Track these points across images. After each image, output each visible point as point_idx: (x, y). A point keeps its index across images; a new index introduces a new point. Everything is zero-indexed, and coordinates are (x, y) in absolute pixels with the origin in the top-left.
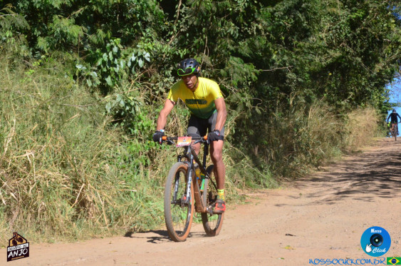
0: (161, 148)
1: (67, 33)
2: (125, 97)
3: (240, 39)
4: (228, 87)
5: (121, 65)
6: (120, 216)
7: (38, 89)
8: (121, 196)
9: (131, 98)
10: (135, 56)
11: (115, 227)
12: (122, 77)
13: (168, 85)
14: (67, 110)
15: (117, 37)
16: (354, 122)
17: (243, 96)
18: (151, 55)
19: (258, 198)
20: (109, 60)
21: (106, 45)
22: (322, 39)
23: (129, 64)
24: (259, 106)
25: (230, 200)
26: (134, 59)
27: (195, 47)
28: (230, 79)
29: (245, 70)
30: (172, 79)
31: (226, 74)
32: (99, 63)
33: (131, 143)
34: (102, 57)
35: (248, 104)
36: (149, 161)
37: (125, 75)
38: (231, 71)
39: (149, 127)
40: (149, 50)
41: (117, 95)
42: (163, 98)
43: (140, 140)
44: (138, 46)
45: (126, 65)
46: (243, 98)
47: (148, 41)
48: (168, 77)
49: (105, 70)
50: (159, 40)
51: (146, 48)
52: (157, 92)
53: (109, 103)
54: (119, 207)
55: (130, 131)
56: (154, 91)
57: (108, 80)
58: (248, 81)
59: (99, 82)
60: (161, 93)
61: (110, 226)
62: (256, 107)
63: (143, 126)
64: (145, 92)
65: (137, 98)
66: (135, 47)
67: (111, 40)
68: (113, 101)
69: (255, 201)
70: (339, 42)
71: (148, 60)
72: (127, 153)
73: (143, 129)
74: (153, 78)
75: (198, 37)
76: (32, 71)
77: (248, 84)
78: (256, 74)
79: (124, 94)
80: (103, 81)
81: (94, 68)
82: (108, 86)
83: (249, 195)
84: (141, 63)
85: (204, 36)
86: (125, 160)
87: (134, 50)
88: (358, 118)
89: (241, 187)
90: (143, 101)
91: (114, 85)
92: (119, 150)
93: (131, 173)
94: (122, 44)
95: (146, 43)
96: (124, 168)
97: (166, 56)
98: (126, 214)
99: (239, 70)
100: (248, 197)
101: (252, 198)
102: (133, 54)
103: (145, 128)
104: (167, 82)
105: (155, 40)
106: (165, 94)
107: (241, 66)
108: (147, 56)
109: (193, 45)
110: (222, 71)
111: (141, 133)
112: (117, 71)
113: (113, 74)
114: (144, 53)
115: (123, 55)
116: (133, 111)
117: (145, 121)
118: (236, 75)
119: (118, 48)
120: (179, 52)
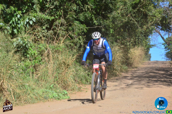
0: (40, 64)
2: (23, 39)
3: (79, 13)
4: (73, 35)
5: (22, 24)
6: (20, 96)
8: (21, 86)
9: (26, 40)
10: (29, 19)
11: (17, 102)
12: (22, 30)
13: (44, 34)
15: (19, 10)
16: (133, 53)
17: (80, 39)
18: (36, 19)
19: (87, 89)
20: (16, 22)
21: (14, 14)
23: (25, 23)
25: (73, 89)
26: (27, 21)
27: (57, 16)
28: (74, 31)
29: (81, 27)
30: (46, 31)
31: (72, 29)
32: (11, 23)
34: (12, 19)
35: (82, 44)
36: (34, 70)
37: (24, 28)
38: (74, 28)
39: (35, 54)
40: (35, 17)
41: (19, 38)
42: (42, 40)
43: (30, 60)
44: (30, 14)
45: (24, 24)
46: (80, 41)
47: (35, 13)
48: (43, 30)
49: (14, 26)
50: (40, 12)
51: (33, 15)
52: (39, 37)
53: (15, 42)
54: (18, 91)
55: (26, 55)
56: (37, 36)
57: (15, 31)
59: (10, 32)
60: (41, 38)
61: (15, 101)
62: (86, 45)
63: (32, 54)
64: (33, 37)
65: (29, 40)
66: (28, 15)
67: (17, 12)
68: (17, 41)
69: (85, 90)
70: (127, 15)
71: (35, 21)
72: (24, 66)
73: (32, 55)
74: (37, 30)
75: (58, 11)
77: (82, 34)
78: (86, 29)
79: (22, 37)
80: (13, 31)
81: (8, 25)
82: (15, 34)
83: (83, 87)
84: (31, 23)
85: (62, 11)
86: (23, 70)
87: (28, 17)
88: (135, 51)
89: (79, 84)
90: (31, 41)
91: (18, 33)
92: (19, 65)
93: (26, 76)
94: (22, 14)
95: (34, 13)
96: (22, 73)
97: (43, 20)
98: (23, 95)
99: (78, 28)
100: (82, 88)
101: (84, 88)
102: (27, 19)
103: (33, 54)
104: (44, 32)
105: (38, 12)
106: (42, 38)
107: (79, 25)
108: (34, 19)
109: (56, 15)
110: (70, 28)
111: (31, 57)
112: (19, 27)
113: (18, 28)
114: (32, 18)
115: (22, 19)
116: (27, 46)
117: (32, 51)
118: (77, 29)
119: (20, 15)
120: (50, 18)
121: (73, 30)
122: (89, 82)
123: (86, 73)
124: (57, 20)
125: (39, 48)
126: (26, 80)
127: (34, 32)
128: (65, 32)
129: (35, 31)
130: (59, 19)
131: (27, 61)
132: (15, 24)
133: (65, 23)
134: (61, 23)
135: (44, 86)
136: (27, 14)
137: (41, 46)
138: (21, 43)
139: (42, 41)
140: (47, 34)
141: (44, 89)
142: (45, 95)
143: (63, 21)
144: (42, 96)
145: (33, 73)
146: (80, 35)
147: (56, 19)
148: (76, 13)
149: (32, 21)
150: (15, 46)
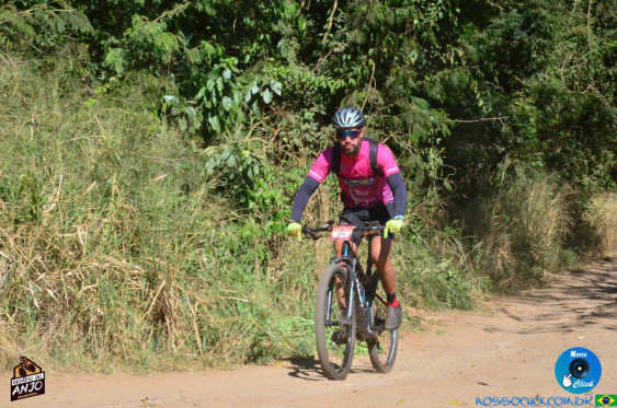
1: (153, 45)
2: (237, 151)
3: (427, 70)
4: (402, 144)
5: (236, 99)
6: (218, 339)
7: (102, 129)
8: (222, 307)
9: (246, 153)
10: (259, 85)
11: (210, 356)
12: (235, 119)
13: (307, 136)
14: (145, 165)
15: (231, 55)
17: (425, 158)
18: (284, 86)
19: (440, 323)
20: (217, 92)
21: (212, 66)
22: (558, 77)
23: (248, 98)
24: (450, 178)
26: (255, 90)
27: (355, 77)
28: (407, 132)
29: (432, 119)
30: (314, 126)
31: (401, 122)
32: (199, 95)
33: (244, 224)
34: (205, 85)
35: (432, 174)
36: (269, 254)
37: (241, 115)
38: (408, 122)
39: (273, 200)
40: (280, 79)
41: (226, 147)
42: (298, 156)
43: (258, 221)
44: (264, 70)
45: (244, 100)
46: (424, 164)
47: (280, 65)
48: (306, 121)
49: (209, 106)
50: (298, 63)
51: (275, 74)
52: (289, 146)
53: (212, 159)
54: (213, 320)
55: (246, 204)
56: (284, 143)
57: (214, 122)
58: (436, 137)
59: (198, 125)
60: (296, 148)
62: (446, 180)
63: (264, 199)
64: (270, 145)
65: (257, 153)
66: (259, 72)
67: (222, 60)
68: (216, 156)
69: (436, 328)
70: (585, 85)
71: (279, 93)
72: (235, 238)
73: (264, 203)
74: (284, 123)
75: (360, 63)
76: (93, 101)
77: (435, 142)
78: (449, 127)
79: (236, 145)
80: (205, 124)
81: (192, 102)
82: (214, 132)
83: (427, 318)
84: (267, 97)
85: (371, 61)
86: (232, 252)
87: (257, 77)
89: (414, 304)
90: (264, 157)
91: (223, 130)
92: (223, 234)
93: (241, 272)
94: (239, 66)
95: (277, 67)
96: (229, 262)
97: (308, 89)
98: (228, 335)
99: (422, 120)
100: (425, 320)
101: (432, 322)
102: (255, 83)
103: (267, 201)
104: (307, 131)
105: (292, 64)
106: (301, 150)
107: (425, 112)
108: (277, 87)
109: (350, 75)
110: (396, 119)
111: (260, 209)
112: (227, 109)
113: (222, 114)
114: (272, 82)
115: (239, 84)
116: (249, 173)
117: (266, 191)
118: (417, 126)
119: (233, 72)
120: (329, 84)
121: (405, 128)
122: (449, 301)
123: (441, 272)
124: (351, 92)
125: (289, 180)
126: (239, 286)
127: (276, 127)
128: (377, 133)
129: (279, 125)
130: (361, 87)
131: (246, 221)
132: (214, 100)
133: (381, 101)
134: (367, 103)
135: (298, 308)
136: (255, 68)
137: (293, 175)
138: (232, 162)
139: (300, 160)
140: (318, 138)
141: (296, 319)
142: (301, 339)
143: (373, 97)
144: (290, 340)
145: (264, 263)
146: (429, 146)
147: (352, 89)
148: (418, 71)
149: (270, 90)
150: (210, 171)
